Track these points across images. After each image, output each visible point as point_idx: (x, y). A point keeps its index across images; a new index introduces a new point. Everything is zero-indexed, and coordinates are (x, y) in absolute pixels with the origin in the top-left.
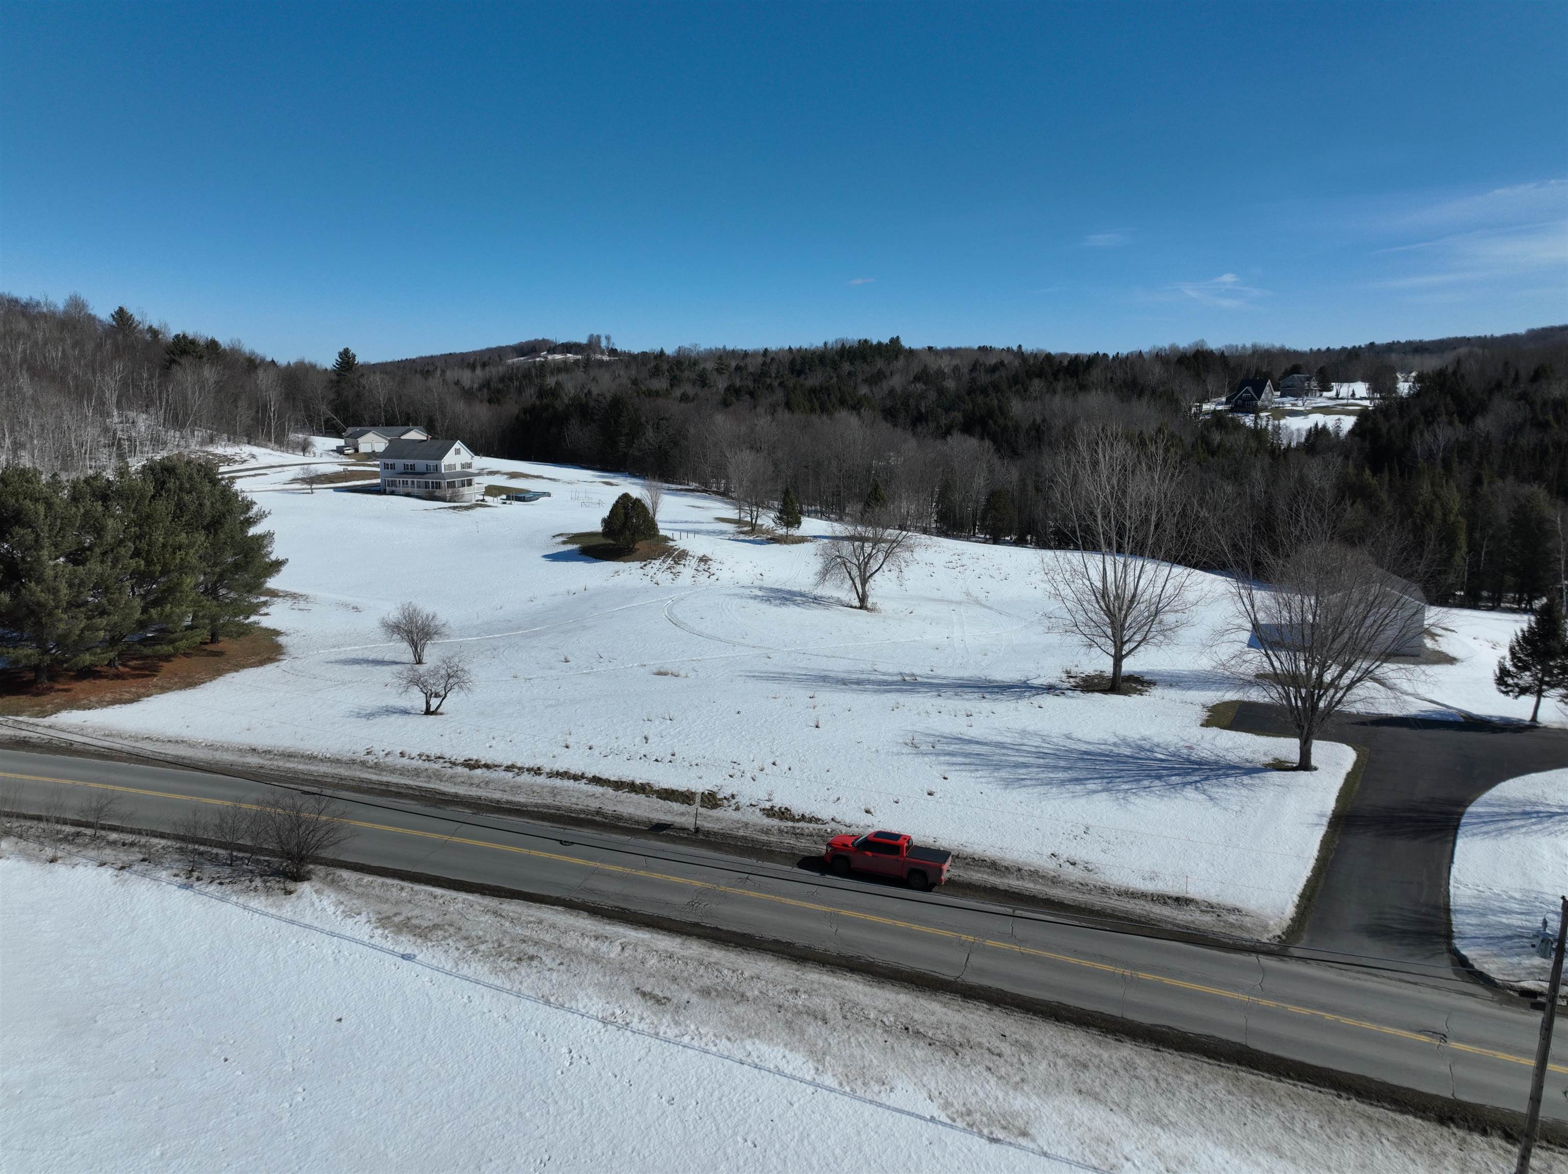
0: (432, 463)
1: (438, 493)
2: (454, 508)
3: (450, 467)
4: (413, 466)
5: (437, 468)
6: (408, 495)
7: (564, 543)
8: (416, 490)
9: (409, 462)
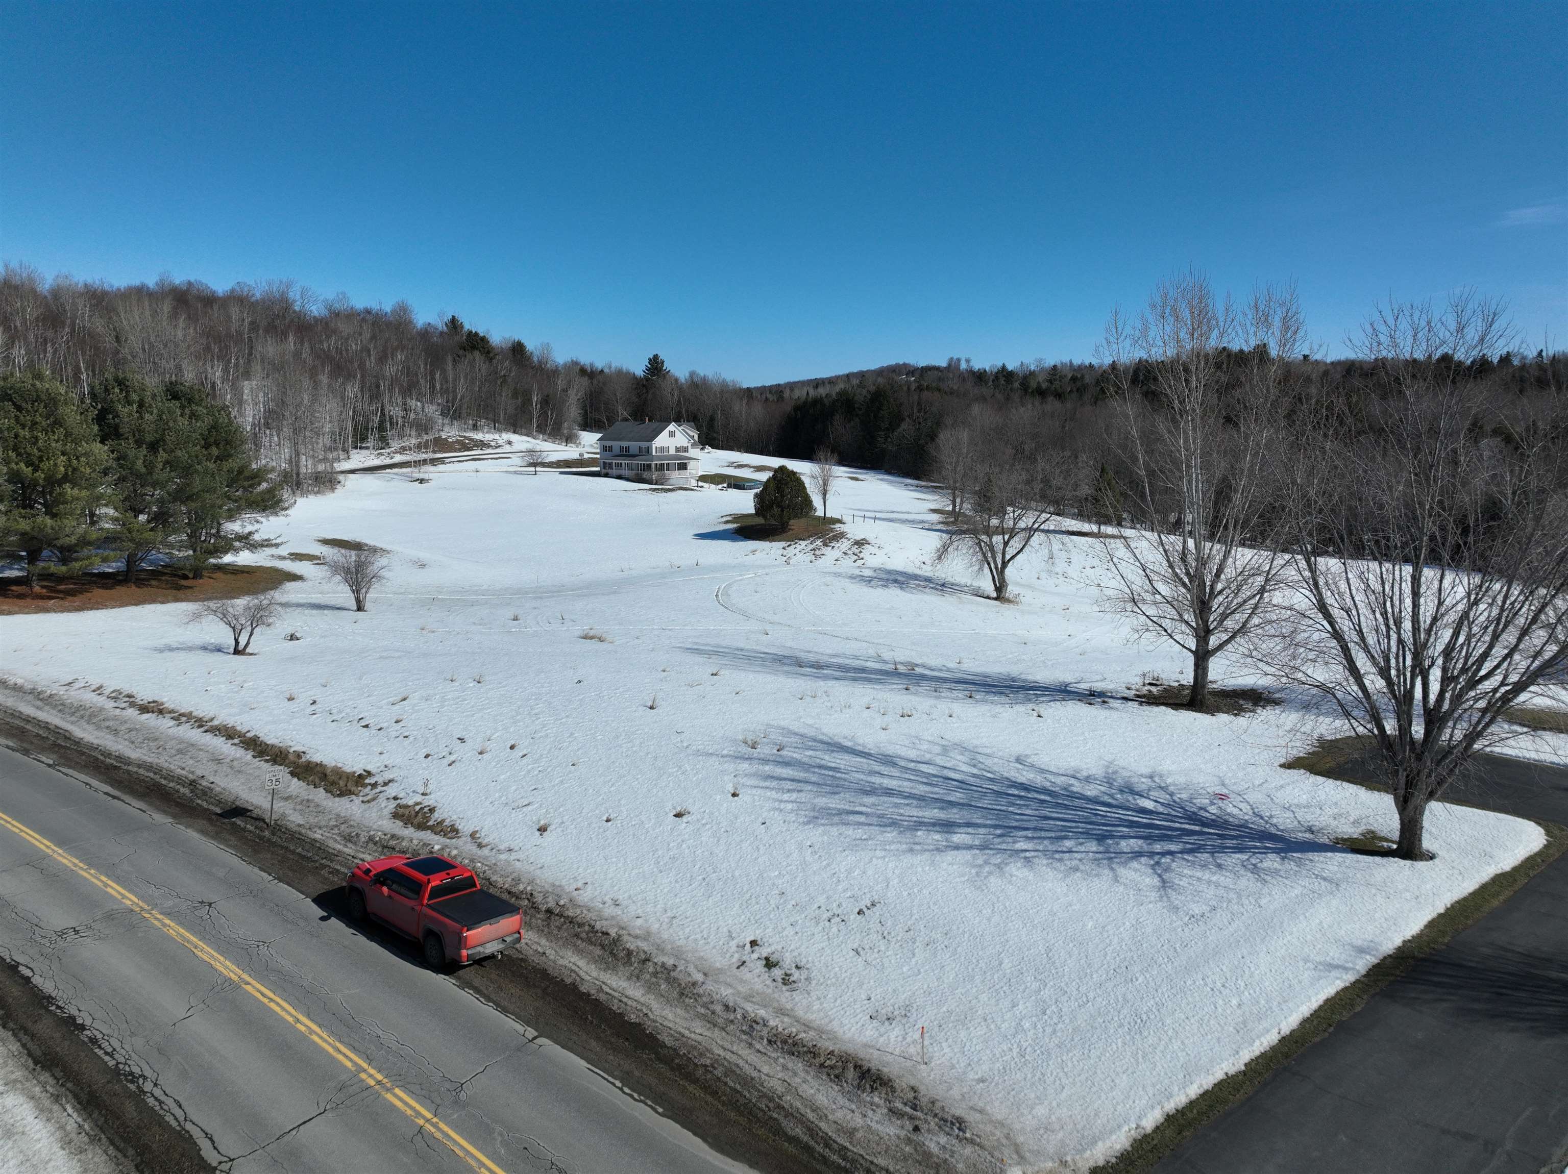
0: (644, 444)
1: (646, 475)
2: (654, 490)
3: (662, 449)
4: (627, 448)
5: (648, 450)
6: (619, 477)
7: (727, 522)
8: (626, 473)
9: (625, 444)
